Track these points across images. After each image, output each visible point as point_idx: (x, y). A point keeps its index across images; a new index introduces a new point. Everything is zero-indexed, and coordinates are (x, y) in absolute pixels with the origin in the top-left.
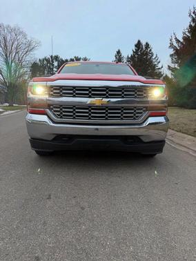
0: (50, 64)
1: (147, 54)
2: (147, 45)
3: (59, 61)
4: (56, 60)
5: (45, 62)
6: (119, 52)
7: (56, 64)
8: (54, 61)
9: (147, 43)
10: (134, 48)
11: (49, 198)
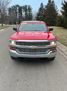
0: (16, 8)
1: (53, 5)
2: (53, 2)
3: (19, 7)
4: (18, 7)
5: (14, 8)
6: (42, 4)
7: (18, 8)
8: (17, 7)
9: (53, 1)
10: (48, 2)
11: (18, 81)
